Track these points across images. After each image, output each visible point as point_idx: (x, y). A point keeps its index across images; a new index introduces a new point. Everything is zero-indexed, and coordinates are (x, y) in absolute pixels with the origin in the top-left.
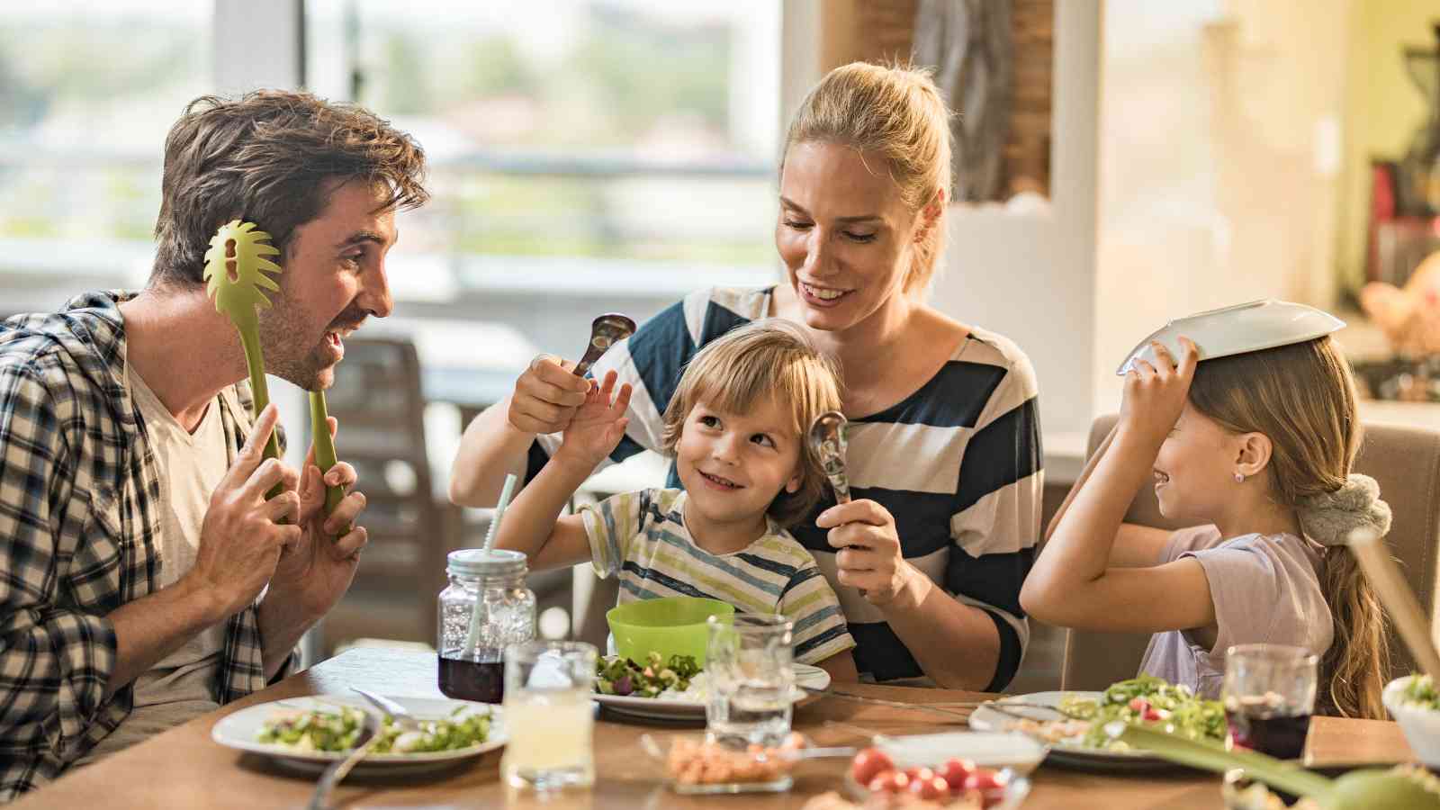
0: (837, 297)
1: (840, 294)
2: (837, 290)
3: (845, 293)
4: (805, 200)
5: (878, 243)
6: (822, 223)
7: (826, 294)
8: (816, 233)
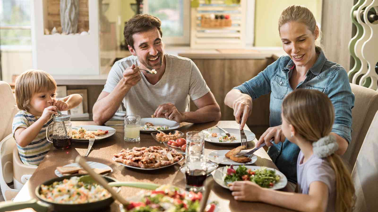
0: (302, 57)
1: (302, 56)
2: (301, 55)
3: (303, 55)
4: (287, 37)
5: (307, 40)
6: (293, 40)
7: (299, 57)
8: (292, 44)
